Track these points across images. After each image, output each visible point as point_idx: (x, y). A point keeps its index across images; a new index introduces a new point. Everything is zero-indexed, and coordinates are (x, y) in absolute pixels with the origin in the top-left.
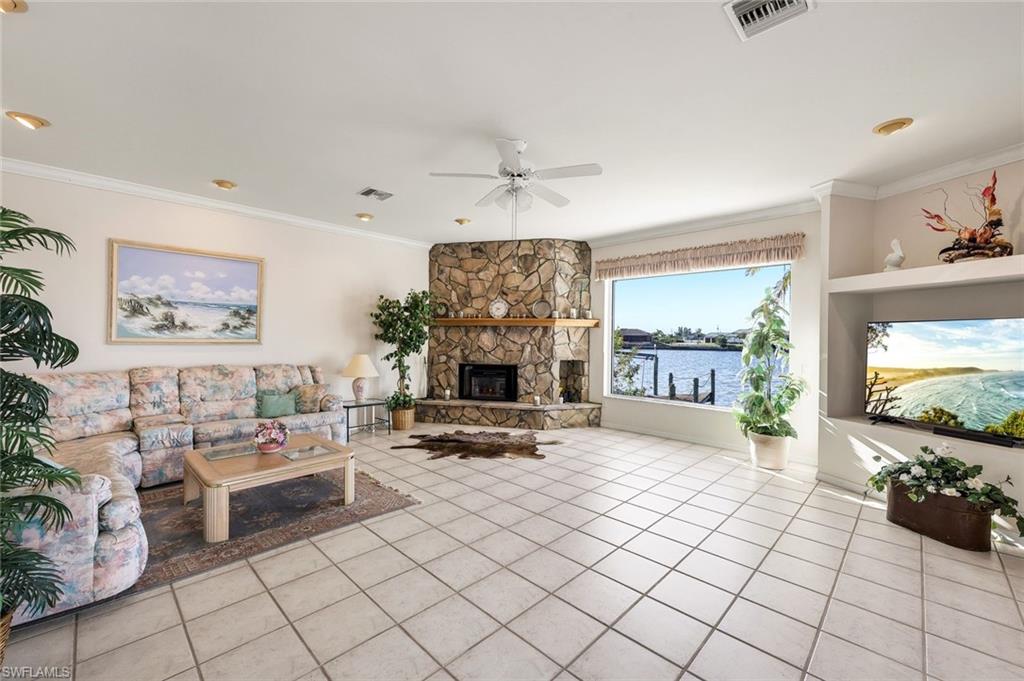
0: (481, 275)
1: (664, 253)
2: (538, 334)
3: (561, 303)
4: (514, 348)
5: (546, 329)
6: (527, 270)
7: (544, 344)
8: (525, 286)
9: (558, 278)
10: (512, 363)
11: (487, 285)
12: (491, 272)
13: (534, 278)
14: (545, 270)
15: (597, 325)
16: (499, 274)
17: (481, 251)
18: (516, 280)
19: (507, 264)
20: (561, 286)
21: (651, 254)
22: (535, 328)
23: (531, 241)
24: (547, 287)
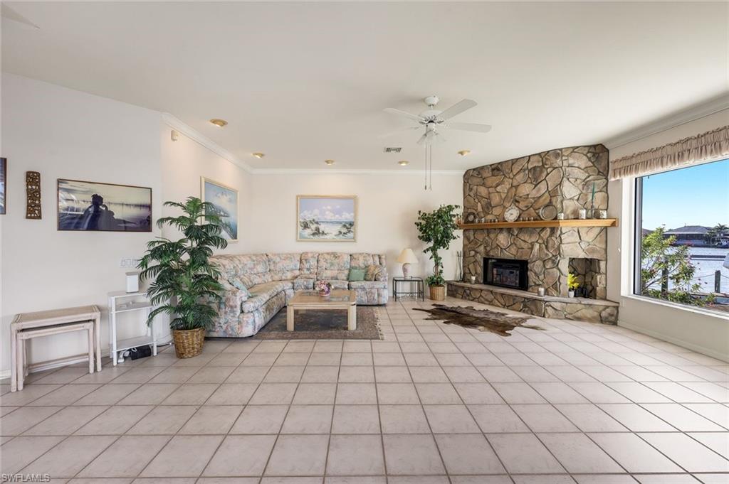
0: (499, 189)
1: (687, 140)
2: (546, 234)
3: (570, 206)
4: (525, 246)
5: (553, 230)
6: (536, 179)
7: (551, 242)
8: (534, 194)
9: (566, 183)
10: (524, 258)
11: (503, 196)
12: (507, 185)
13: (543, 187)
14: (552, 179)
15: (613, 224)
16: (512, 186)
17: (498, 169)
18: (526, 189)
19: (520, 178)
20: (570, 190)
21: (670, 145)
22: (543, 229)
23: (539, 154)
24: (554, 192)
